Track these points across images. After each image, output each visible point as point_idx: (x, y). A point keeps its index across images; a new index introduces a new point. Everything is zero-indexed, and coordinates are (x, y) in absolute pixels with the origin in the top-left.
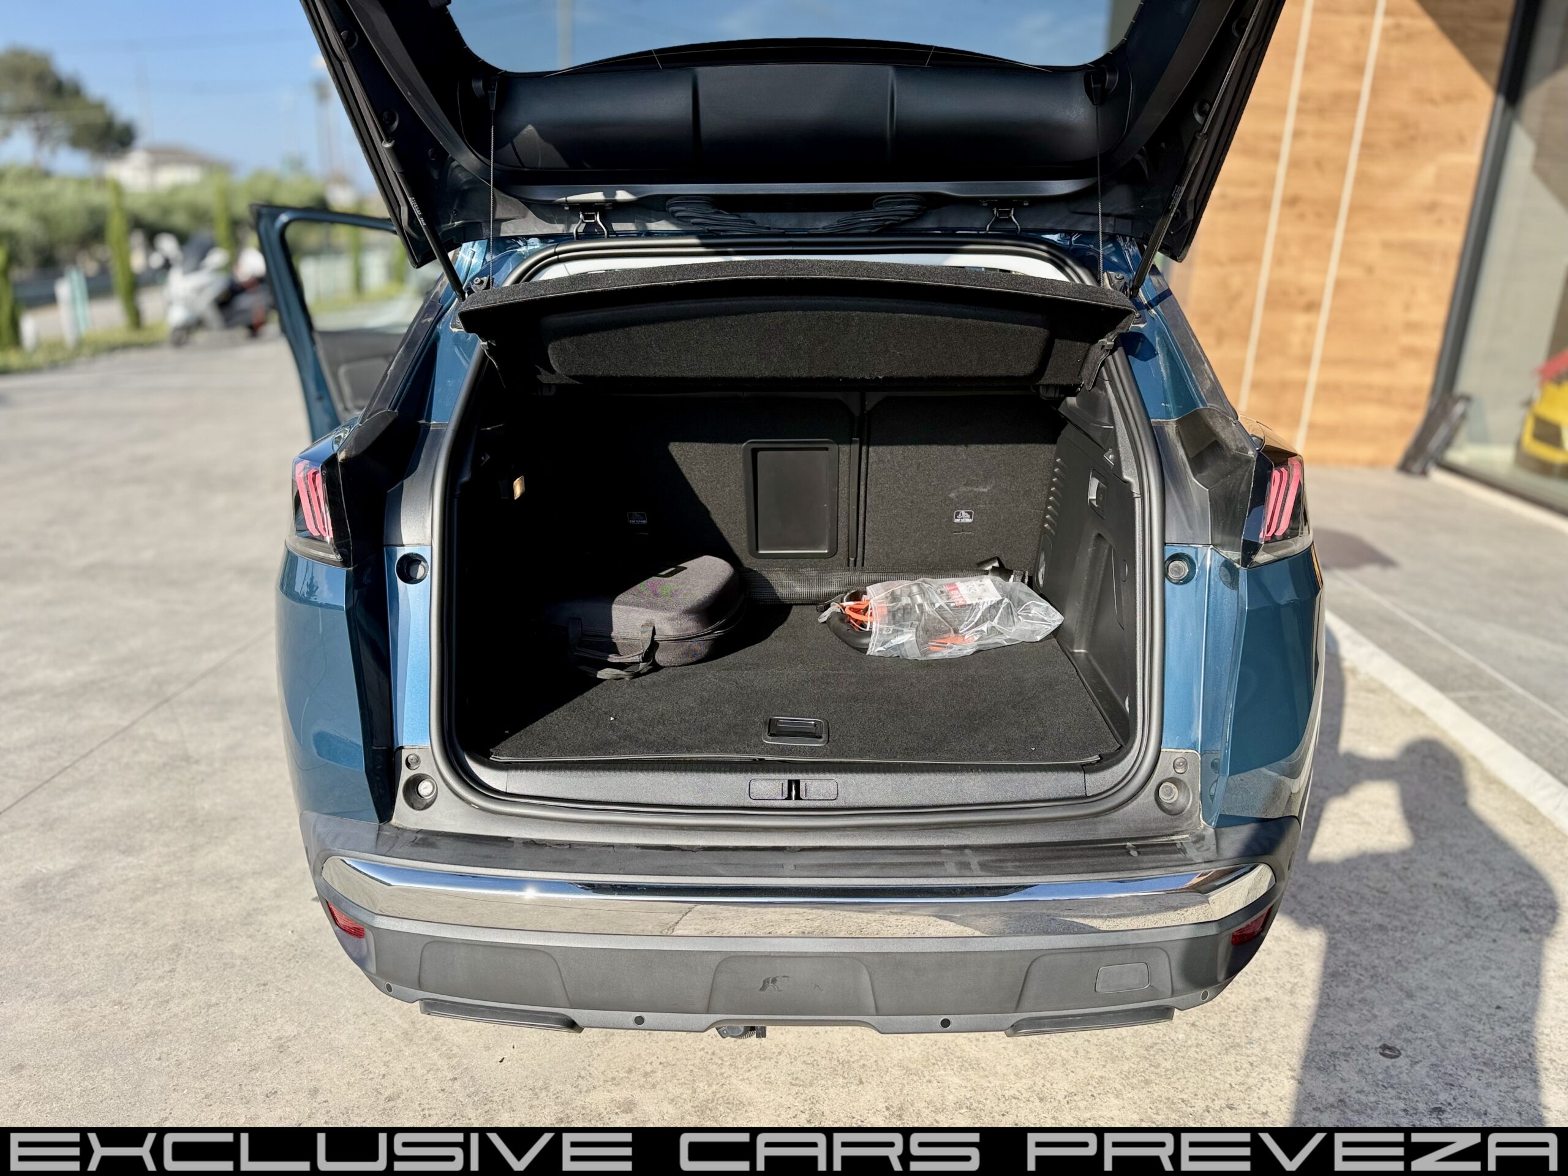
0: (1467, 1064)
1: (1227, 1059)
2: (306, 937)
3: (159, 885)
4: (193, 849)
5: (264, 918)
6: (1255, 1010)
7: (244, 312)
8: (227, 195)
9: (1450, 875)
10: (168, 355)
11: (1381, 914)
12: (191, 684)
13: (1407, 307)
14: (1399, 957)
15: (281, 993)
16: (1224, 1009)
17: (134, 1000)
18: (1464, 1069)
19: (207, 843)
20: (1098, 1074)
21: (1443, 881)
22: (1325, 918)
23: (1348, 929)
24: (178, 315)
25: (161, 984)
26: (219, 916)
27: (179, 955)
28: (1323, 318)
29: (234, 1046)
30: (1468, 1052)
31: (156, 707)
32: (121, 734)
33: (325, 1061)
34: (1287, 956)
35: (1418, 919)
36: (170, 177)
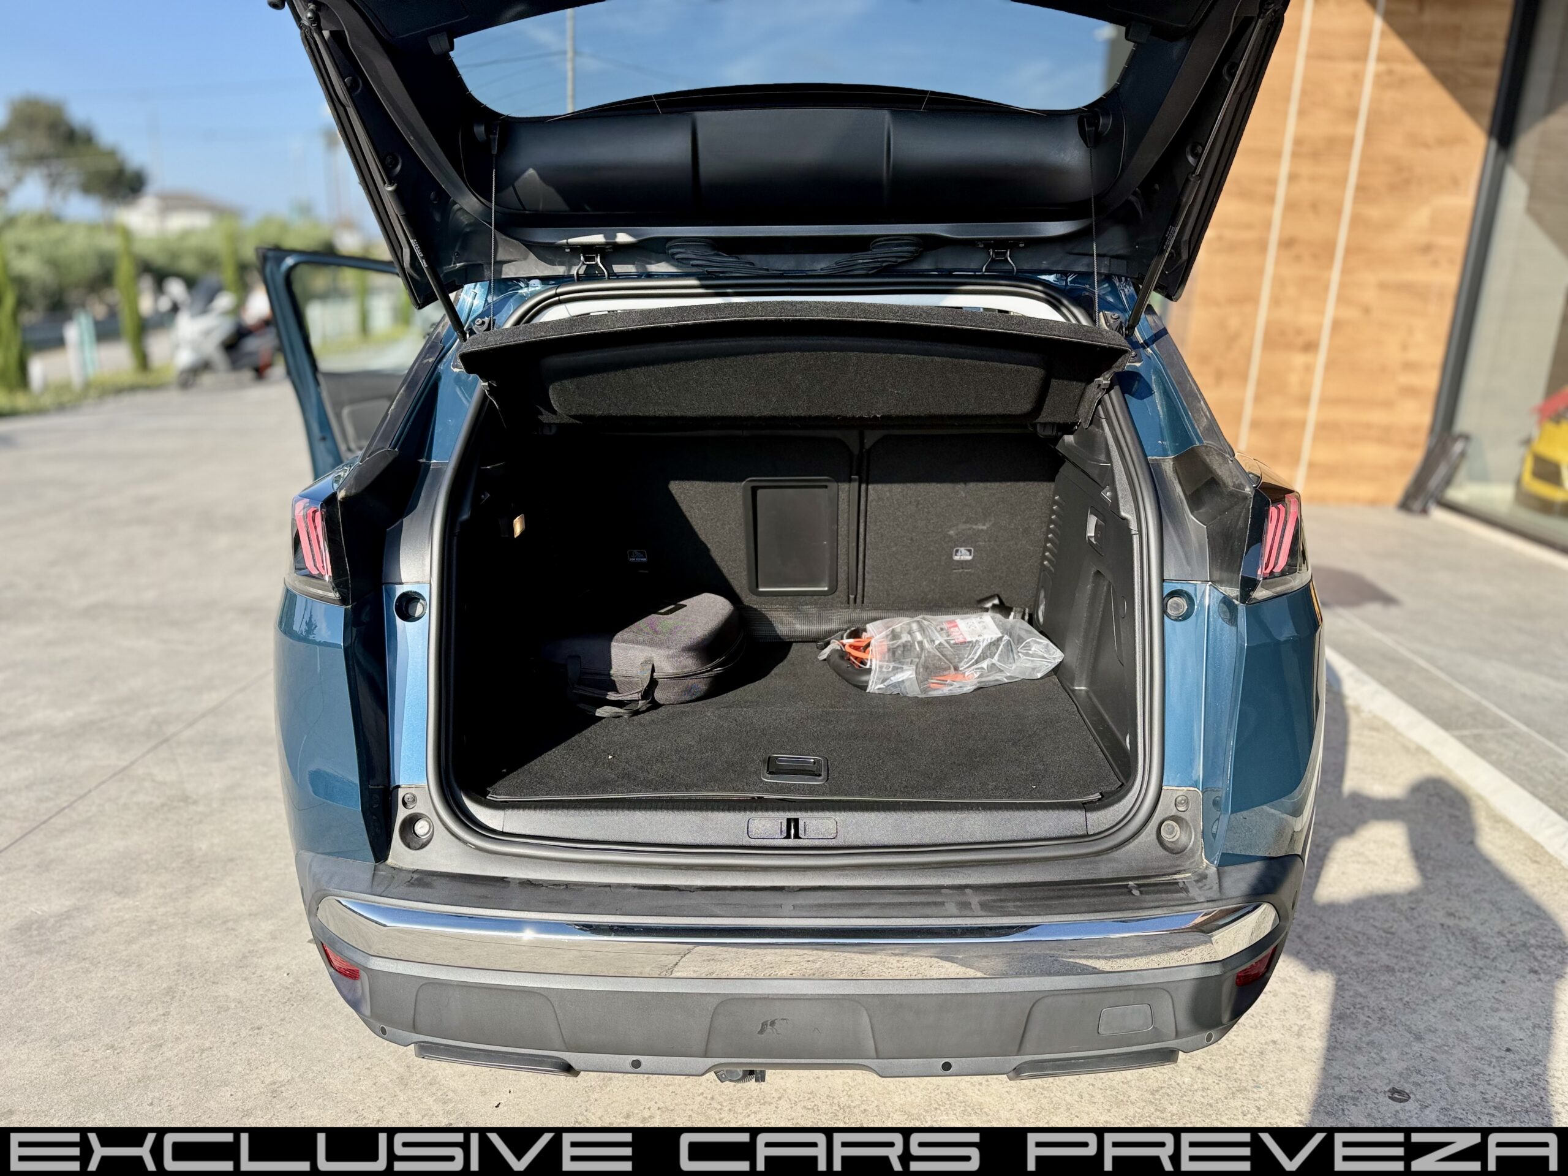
0: (1476, 1107)
1: (1233, 1103)
2: (301, 979)
3: (154, 927)
4: (189, 890)
5: (260, 960)
6: (1262, 1053)
7: (250, 354)
8: (234, 238)
9: (1457, 914)
10: (175, 397)
11: (1388, 955)
12: (191, 724)
13: (1405, 347)
14: (1407, 999)
15: (275, 1036)
16: (1230, 1051)
17: (127, 1044)
18: (1473, 1113)
19: (204, 884)
21: (1450, 922)
22: (1331, 959)
23: (1355, 971)
24: (185, 358)
25: (155, 1028)
26: (214, 958)
27: (174, 997)
28: (1321, 358)
30: (1477, 1095)
31: (155, 748)
32: (121, 773)
34: (1294, 998)
35: (1426, 960)
36: (178, 222)
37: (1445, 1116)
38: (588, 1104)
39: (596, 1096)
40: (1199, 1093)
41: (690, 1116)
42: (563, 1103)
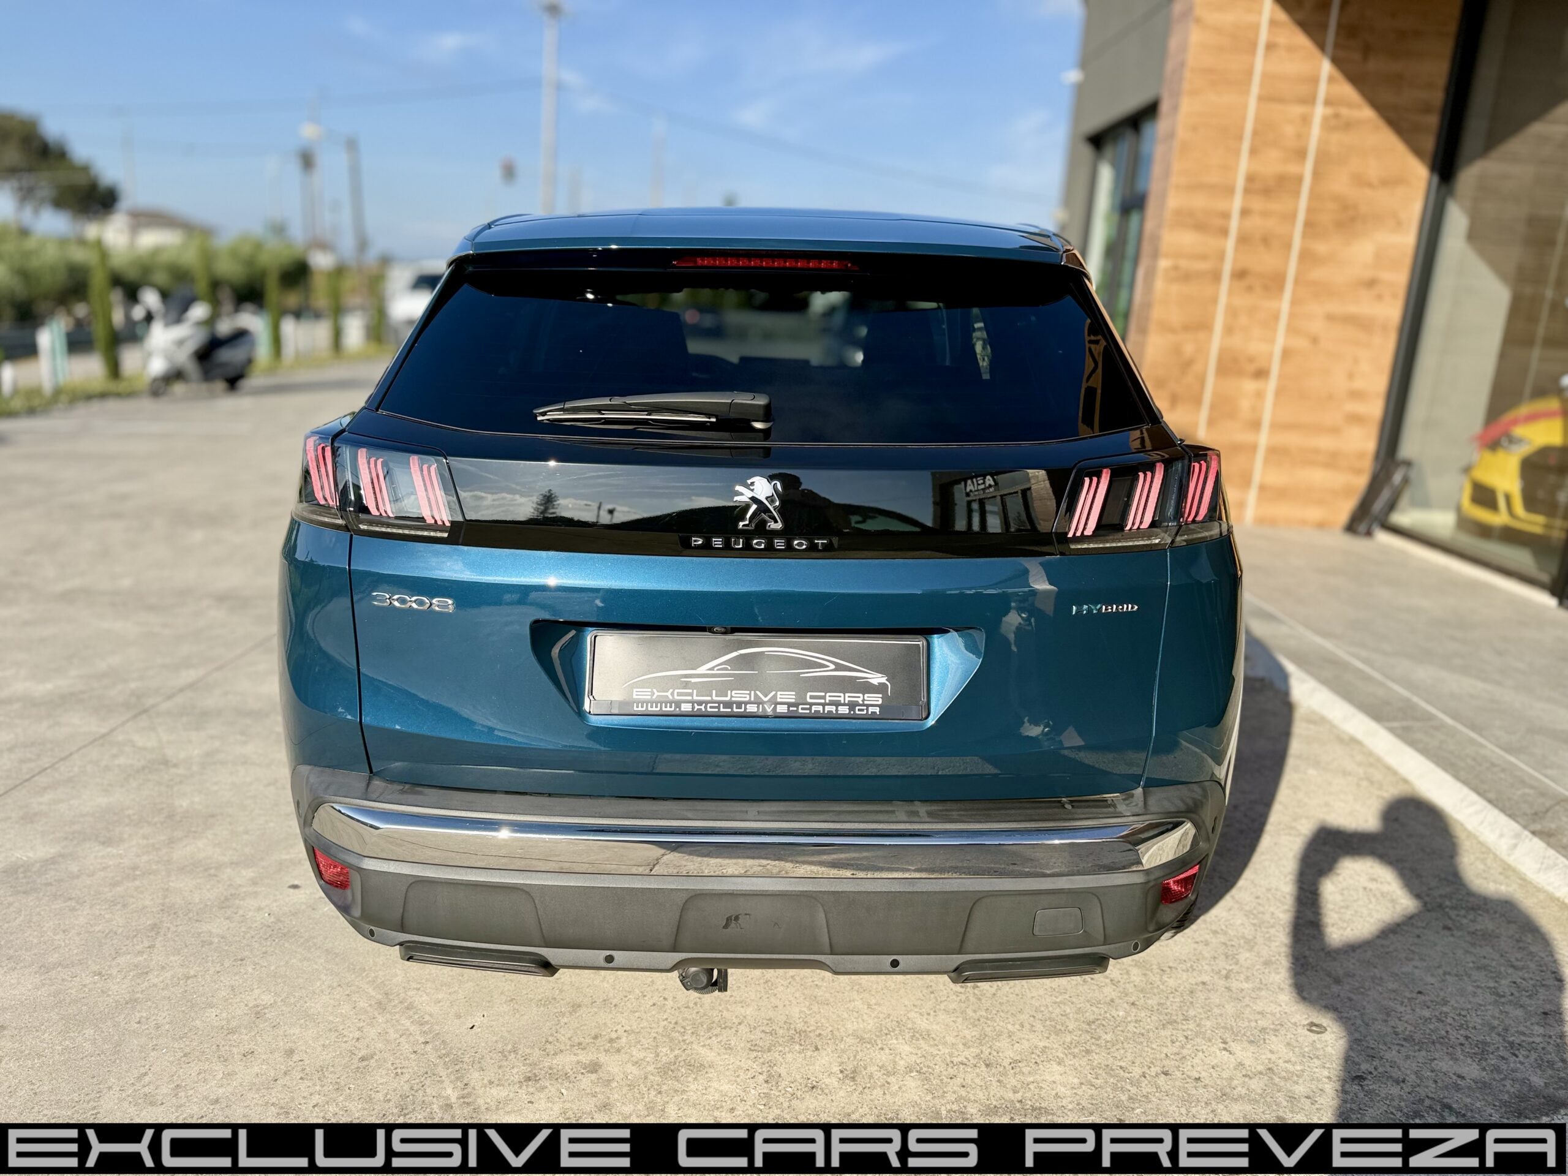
0: (1388, 1039)
1: (1163, 1033)
2: (282, 919)
3: (138, 873)
4: (171, 842)
5: (242, 902)
6: (1192, 992)
8: (208, 256)
9: (1379, 880)
10: (147, 404)
12: (170, 697)
13: (1351, 376)
15: (258, 967)
16: (1162, 991)
17: (114, 972)
18: (1385, 1044)
19: (186, 836)
20: (1041, 1044)
21: (1373, 886)
22: (1260, 915)
24: (157, 366)
25: (141, 958)
26: (197, 900)
27: (158, 932)
29: (211, 1013)
30: (1390, 1030)
31: (135, 717)
32: (102, 739)
33: (301, 1026)
34: (1224, 947)
35: (1347, 917)
36: (150, 239)
37: (1358, 1045)
38: (558, 1027)
39: (565, 1020)
40: (1133, 1024)
41: (655, 1038)
42: (535, 1026)
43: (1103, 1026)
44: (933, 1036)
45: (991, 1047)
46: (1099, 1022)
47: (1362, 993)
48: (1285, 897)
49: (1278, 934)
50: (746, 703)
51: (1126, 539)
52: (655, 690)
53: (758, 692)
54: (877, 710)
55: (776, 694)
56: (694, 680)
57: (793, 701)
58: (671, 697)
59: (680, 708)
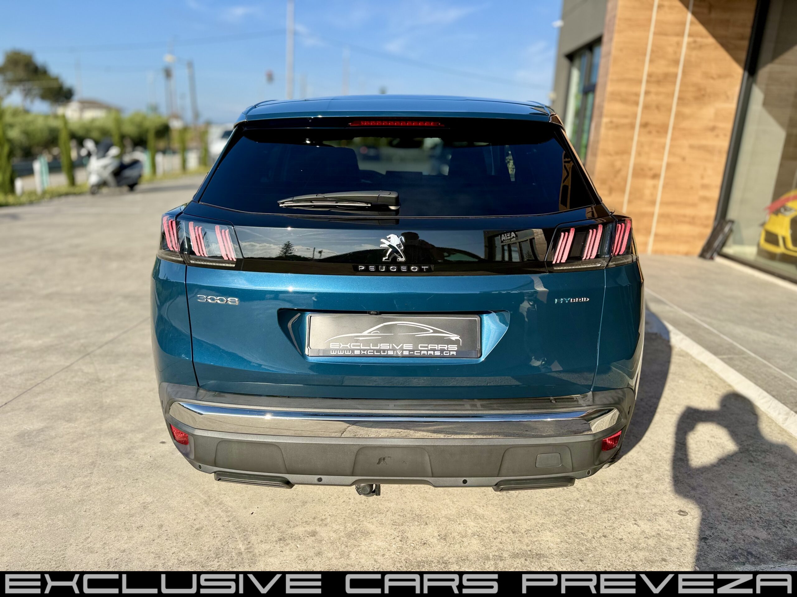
0: (720, 519)
1: (603, 516)
2: (157, 459)
3: (85, 436)
4: (101, 420)
5: (136, 451)
6: (618, 495)
7: (126, 178)
8: (119, 123)
9: (716, 437)
12: (100, 347)
13: (702, 177)
15: (145, 483)
16: (603, 494)
17: (73, 486)
18: (718, 521)
19: (109, 417)
20: (541, 522)
21: (712, 440)
22: (654, 455)
23: (665, 460)
24: (94, 180)
25: (86, 479)
26: (114, 449)
27: (95, 466)
28: (661, 182)
29: (122, 506)
30: (720, 514)
31: (83, 357)
32: (67, 368)
33: (166, 513)
36: (90, 115)
37: (704, 522)
38: (295, 513)
39: (299, 509)
40: (588, 511)
41: (344, 518)
42: (284, 513)
43: (573, 512)
44: (486, 517)
45: (515, 523)
46: (571, 510)
47: (707, 495)
48: (667, 446)
49: (663, 465)
50: (388, 350)
51: (583, 264)
52: (341, 344)
53: (394, 345)
54: (455, 353)
55: (402, 346)
56: (361, 338)
57: (412, 349)
58: (349, 347)
59: (354, 353)
